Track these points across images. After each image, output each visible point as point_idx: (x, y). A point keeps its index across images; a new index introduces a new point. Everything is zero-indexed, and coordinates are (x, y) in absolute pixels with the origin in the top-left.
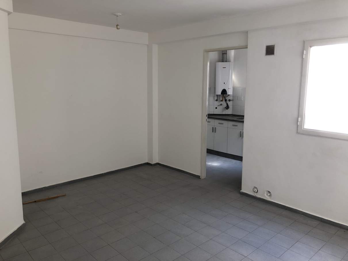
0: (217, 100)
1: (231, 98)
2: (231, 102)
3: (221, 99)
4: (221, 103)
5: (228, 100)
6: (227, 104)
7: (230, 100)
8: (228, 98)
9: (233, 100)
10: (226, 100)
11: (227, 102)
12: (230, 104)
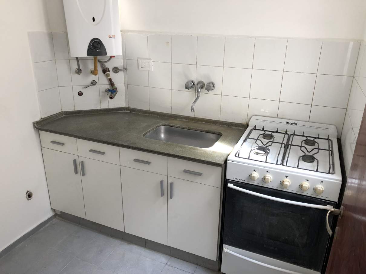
0: (79, 71)
1: (119, 64)
2: (121, 74)
3: (91, 67)
4: (93, 78)
5: (111, 70)
6: (110, 80)
7: (116, 70)
8: (110, 65)
9: (125, 69)
10: (105, 71)
11: (107, 76)
12: (118, 79)
